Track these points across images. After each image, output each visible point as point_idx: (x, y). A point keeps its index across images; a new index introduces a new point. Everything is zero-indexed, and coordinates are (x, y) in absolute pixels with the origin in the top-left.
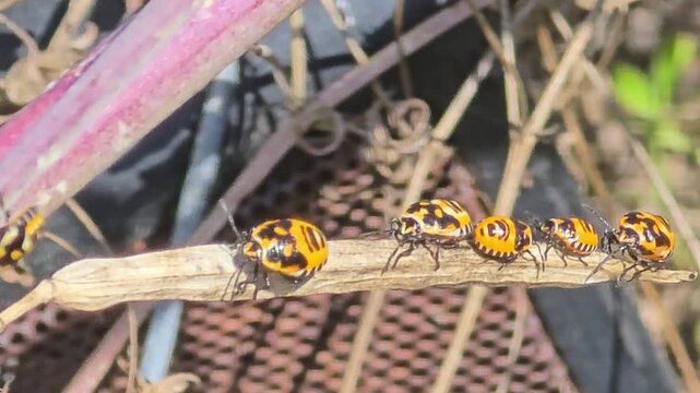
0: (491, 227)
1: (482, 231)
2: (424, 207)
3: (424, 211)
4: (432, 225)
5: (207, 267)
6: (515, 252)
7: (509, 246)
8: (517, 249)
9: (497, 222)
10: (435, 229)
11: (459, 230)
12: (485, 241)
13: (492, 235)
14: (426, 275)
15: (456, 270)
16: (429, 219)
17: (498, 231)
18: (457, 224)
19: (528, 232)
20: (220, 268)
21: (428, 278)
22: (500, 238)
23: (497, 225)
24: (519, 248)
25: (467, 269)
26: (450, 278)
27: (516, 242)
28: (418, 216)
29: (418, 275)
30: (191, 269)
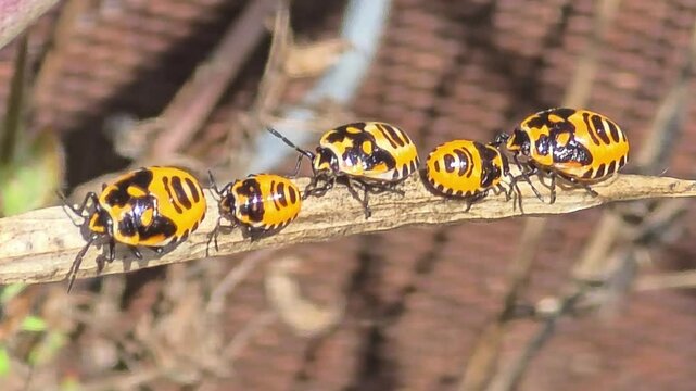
0: (448, 159)
1: (437, 164)
2: (351, 136)
3: (348, 142)
4: (354, 162)
5: (41, 243)
6: (482, 189)
7: (473, 182)
8: (482, 186)
9: (456, 151)
10: (358, 168)
11: (392, 171)
12: (441, 177)
13: (450, 170)
14: (347, 223)
15: (386, 214)
16: (354, 153)
17: (457, 164)
18: (391, 163)
19: (498, 161)
20: (59, 242)
21: (350, 227)
22: (461, 173)
23: (456, 157)
24: (487, 184)
25: (403, 211)
26: (381, 223)
27: (483, 176)
28: (338, 149)
29: (335, 225)
30: (18, 248)
